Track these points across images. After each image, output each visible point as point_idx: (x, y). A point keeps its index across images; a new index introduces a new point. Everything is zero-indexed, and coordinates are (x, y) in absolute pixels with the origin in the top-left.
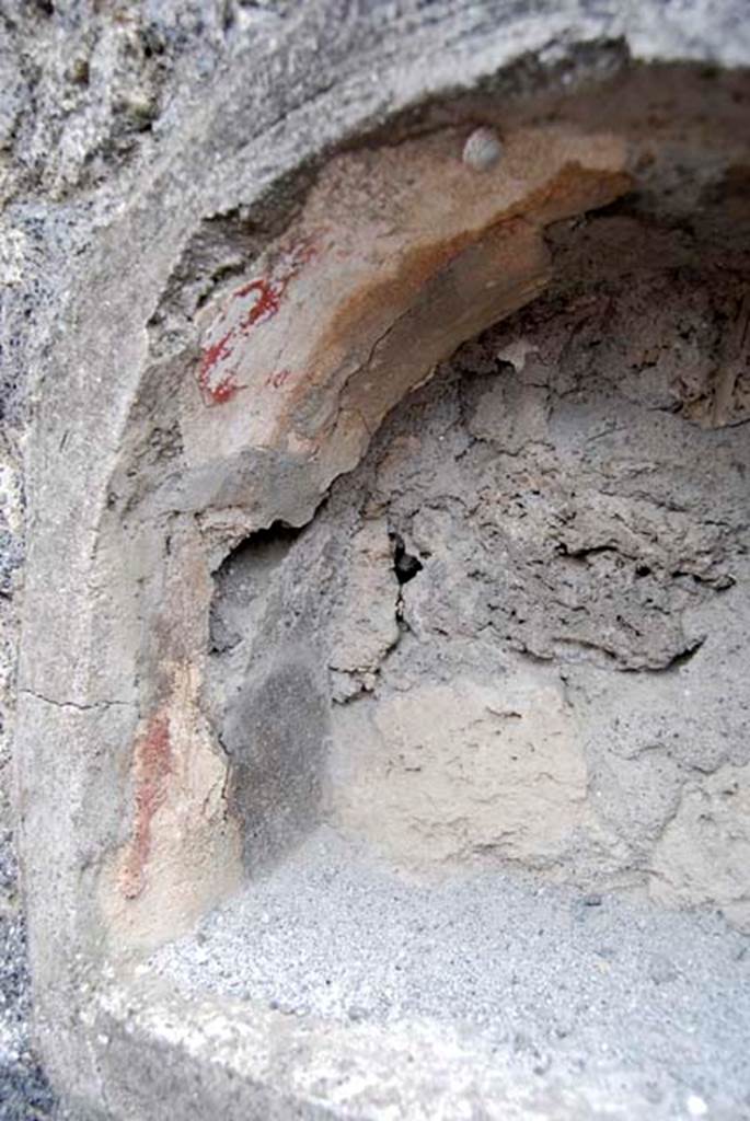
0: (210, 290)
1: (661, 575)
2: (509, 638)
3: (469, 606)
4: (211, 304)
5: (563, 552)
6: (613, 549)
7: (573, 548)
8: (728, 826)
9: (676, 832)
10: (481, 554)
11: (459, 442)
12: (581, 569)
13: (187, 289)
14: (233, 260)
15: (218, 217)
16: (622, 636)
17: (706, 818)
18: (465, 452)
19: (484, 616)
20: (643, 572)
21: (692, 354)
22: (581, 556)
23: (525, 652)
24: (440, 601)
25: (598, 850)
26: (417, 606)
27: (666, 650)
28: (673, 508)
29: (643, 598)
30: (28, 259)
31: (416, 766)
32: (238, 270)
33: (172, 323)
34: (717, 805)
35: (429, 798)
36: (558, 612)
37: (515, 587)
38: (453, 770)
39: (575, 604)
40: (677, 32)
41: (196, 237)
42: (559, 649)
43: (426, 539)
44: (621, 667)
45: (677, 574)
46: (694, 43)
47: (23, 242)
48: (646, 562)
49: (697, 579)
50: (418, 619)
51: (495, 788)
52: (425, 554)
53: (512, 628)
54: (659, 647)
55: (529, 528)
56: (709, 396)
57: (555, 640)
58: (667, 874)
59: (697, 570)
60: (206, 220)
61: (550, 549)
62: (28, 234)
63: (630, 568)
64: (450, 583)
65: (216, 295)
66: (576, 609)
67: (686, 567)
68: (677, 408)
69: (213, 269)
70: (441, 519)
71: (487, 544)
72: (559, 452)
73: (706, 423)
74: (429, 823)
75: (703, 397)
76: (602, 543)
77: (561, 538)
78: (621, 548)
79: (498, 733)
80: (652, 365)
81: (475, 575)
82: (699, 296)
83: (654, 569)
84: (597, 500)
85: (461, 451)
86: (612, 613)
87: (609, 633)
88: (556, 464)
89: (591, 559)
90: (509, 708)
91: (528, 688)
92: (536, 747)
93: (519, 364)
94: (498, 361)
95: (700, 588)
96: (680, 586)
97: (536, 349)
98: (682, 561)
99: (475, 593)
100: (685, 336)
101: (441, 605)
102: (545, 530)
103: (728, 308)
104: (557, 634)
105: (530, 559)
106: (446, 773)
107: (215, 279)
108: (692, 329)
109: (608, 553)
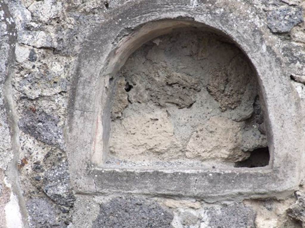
0: (122, 38)
1: (188, 88)
2: (155, 103)
3: (146, 96)
4: (121, 40)
5: (167, 84)
6: (178, 83)
7: (170, 83)
8: (202, 137)
9: (191, 140)
10: (149, 85)
11: (143, 60)
12: (171, 88)
13: (119, 38)
14: (127, 34)
15: (128, 28)
16: (180, 101)
17: (198, 136)
18: (145, 62)
19: (149, 98)
20: (184, 88)
21: (194, 46)
22: (171, 85)
23: (159, 105)
24: (139, 95)
25: (175, 146)
26: (133, 97)
27: (189, 103)
28: (190, 75)
29: (184, 93)
30: (75, 24)
31: (134, 133)
32: (127, 35)
33: (115, 43)
34: (199, 133)
35: (138, 139)
36: (168, 96)
37: (158, 91)
38: (143, 132)
39: (171, 95)
40: (200, 19)
41: (123, 30)
42: (167, 104)
43: (135, 81)
44: (180, 108)
45: (190, 88)
46: (202, 21)
47: (74, 21)
48: (185, 86)
49: (194, 89)
50: (133, 100)
51: (153, 135)
52: (135, 85)
53: (157, 100)
54: (187, 102)
55: (160, 78)
56: (197, 54)
57: (166, 102)
58: (190, 150)
59: (194, 87)
60: (125, 28)
61: (165, 84)
62: (75, 19)
63: (181, 87)
64: (141, 91)
65: (123, 39)
66: (170, 96)
67: (192, 87)
68: (191, 56)
69: (124, 35)
70: (139, 77)
71: (150, 82)
72: (167, 63)
73: (196, 59)
74: (137, 146)
75: (196, 54)
76: (176, 82)
77: (167, 81)
78: (180, 83)
79: (153, 123)
80: (186, 47)
81: (147, 89)
82: (195, 36)
83: (186, 87)
84: (175, 73)
85: (144, 62)
86: (178, 96)
87: (177, 100)
88: (167, 66)
89: (173, 85)
90: (155, 118)
91: (159, 113)
92: (162, 125)
93: (158, 44)
94: (153, 43)
95: (195, 91)
96: (191, 91)
97: (161, 41)
98: (192, 86)
99: (147, 93)
100: (193, 43)
101: (139, 96)
102: (164, 79)
103: (201, 38)
104: (167, 101)
105: (161, 85)
106: (142, 134)
107: (123, 36)
108: (194, 42)
109: (177, 84)
